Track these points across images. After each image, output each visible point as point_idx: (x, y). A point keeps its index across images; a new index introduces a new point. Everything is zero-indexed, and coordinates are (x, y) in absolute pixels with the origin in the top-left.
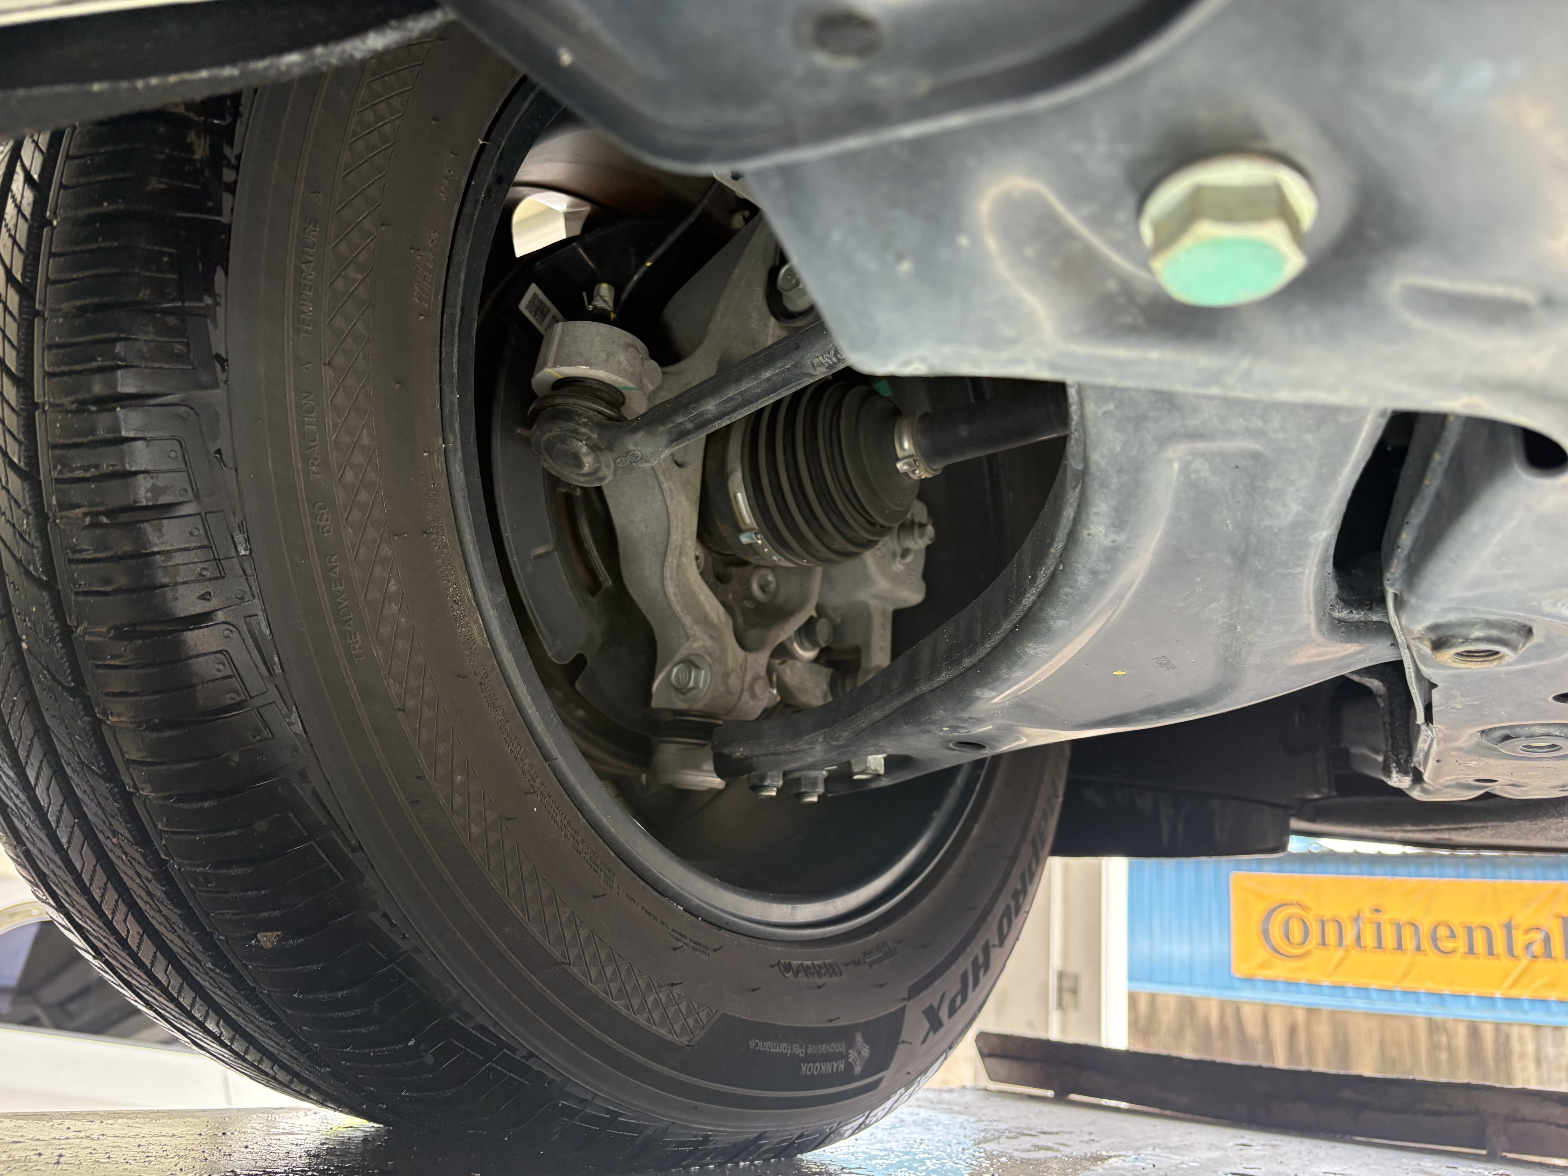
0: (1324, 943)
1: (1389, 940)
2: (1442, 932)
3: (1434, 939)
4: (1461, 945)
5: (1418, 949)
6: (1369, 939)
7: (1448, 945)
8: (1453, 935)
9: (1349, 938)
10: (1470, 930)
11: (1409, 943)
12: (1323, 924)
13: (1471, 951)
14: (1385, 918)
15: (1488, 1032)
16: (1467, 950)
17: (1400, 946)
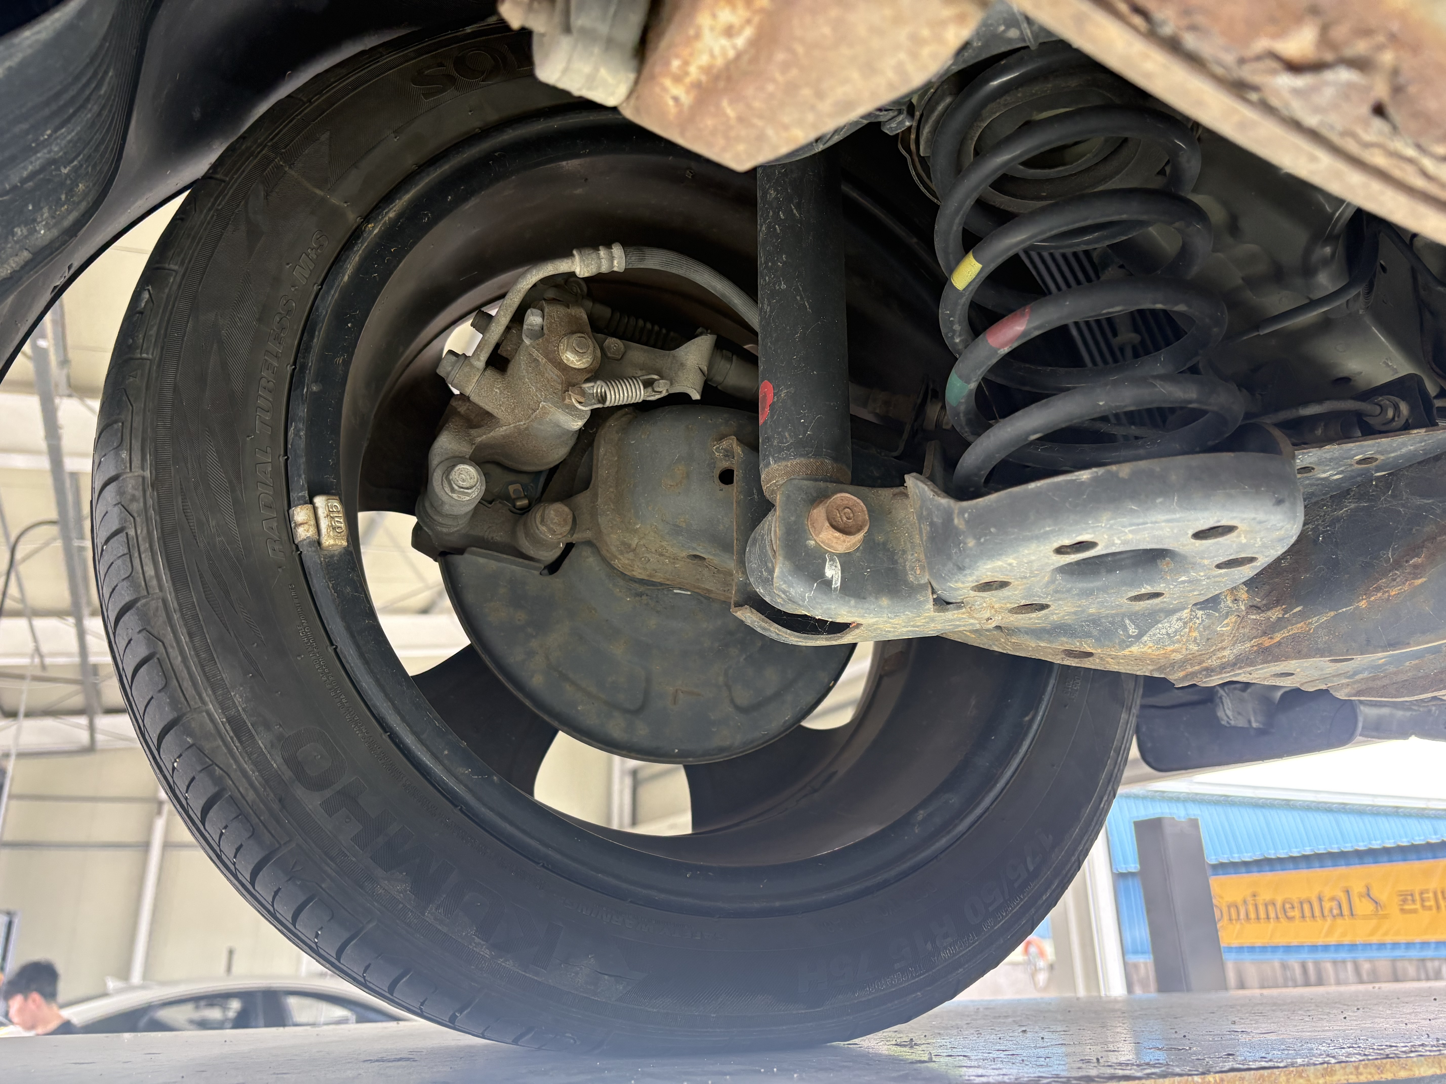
0: (1230, 920)
1: (1262, 915)
2: (1287, 906)
3: (1285, 912)
4: (1296, 913)
5: (1277, 918)
6: (1252, 915)
7: (1291, 914)
8: (1293, 908)
9: (1242, 915)
10: (1301, 903)
11: (1272, 915)
12: (1229, 907)
13: (1303, 917)
14: (1260, 900)
15: (1311, 967)
16: (1301, 915)
17: (1268, 918)
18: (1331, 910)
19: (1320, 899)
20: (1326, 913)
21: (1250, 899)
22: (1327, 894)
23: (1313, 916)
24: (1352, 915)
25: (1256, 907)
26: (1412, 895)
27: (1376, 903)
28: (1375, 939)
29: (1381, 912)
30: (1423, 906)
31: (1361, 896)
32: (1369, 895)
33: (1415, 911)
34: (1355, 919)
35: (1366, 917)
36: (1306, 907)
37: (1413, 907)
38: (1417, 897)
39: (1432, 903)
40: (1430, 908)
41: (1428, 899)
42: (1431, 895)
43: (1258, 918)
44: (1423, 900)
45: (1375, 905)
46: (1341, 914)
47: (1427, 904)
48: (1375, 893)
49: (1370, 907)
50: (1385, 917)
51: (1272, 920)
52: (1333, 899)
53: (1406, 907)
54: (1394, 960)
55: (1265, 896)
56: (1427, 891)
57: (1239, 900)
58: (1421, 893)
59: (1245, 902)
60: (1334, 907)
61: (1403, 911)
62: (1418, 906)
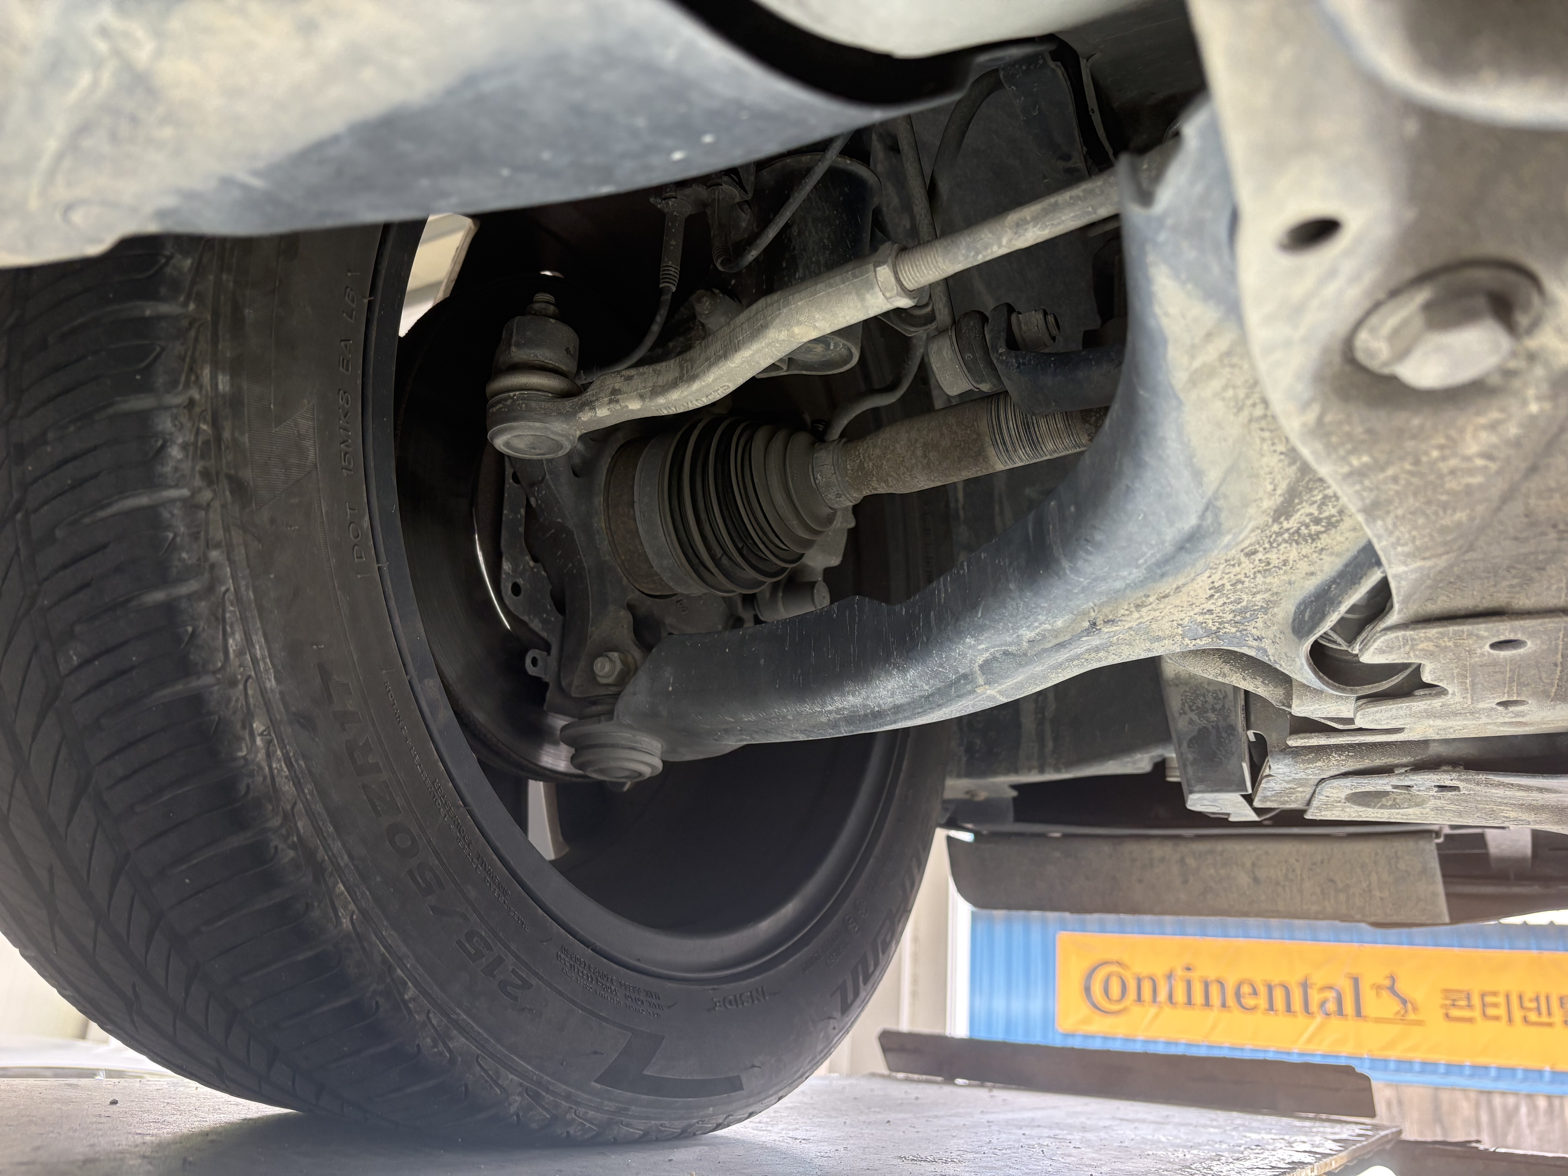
1: (1198, 997)
7: (1250, 1002)
11: (1216, 999)
12: (1139, 981)
14: (1195, 975)
16: (1267, 1006)
18: (1323, 1004)
19: (1305, 986)
20: (1314, 1006)
21: (1179, 972)
22: (1319, 979)
23: (1289, 1009)
24: (1358, 1013)
25: (1189, 984)
26: (1469, 998)
27: (1404, 1002)
28: (1394, 1054)
29: (1412, 1016)
30: (1484, 1015)
31: (1378, 988)
32: (1392, 989)
33: (1470, 1020)
34: (1365, 1020)
35: (1379, 1020)
36: (1279, 995)
37: (1466, 1014)
38: (1476, 1001)
39: (1502, 1012)
40: (1497, 1018)
41: (1496, 1005)
42: (1501, 1000)
43: (1189, 1002)
44: (1484, 1005)
45: (1402, 1006)
46: (1340, 1012)
47: (1491, 1011)
48: (1402, 986)
49: (1392, 1006)
50: (1419, 1023)
51: (1215, 1009)
52: (1330, 988)
53: (1455, 1013)
54: (1437, 1089)
55: (1207, 970)
56: (1495, 994)
57: (1160, 971)
58: (1483, 995)
59: (1170, 976)
60: (1331, 1000)
61: (1447, 1016)
62: (1477, 1014)
